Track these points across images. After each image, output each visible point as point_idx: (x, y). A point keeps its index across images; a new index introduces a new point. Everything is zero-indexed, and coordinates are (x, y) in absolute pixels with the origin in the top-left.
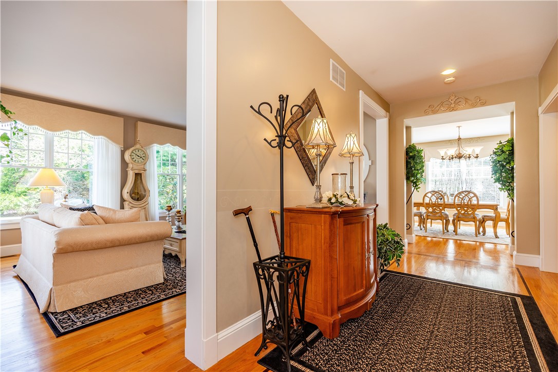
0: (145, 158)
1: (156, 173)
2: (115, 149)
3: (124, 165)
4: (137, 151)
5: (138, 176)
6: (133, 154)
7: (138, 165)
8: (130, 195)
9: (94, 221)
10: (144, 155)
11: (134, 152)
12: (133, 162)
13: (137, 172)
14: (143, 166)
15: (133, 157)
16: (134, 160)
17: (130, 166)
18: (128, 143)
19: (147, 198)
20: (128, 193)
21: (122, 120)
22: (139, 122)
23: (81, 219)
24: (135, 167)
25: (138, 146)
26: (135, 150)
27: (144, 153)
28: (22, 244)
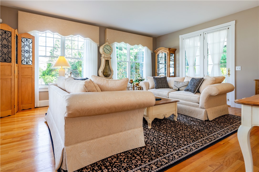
0: (111, 51)
1: (116, 60)
2: (95, 45)
3: (99, 55)
4: (106, 46)
5: (107, 62)
6: (104, 48)
7: (107, 55)
8: (103, 74)
9: (95, 89)
10: (110, 49)
11: (105, 47)
12: (104, 53)
13: (106, 59)
14: (109, 56)
15: (104, 50)
16: (105, 52)
17: (103, 55)
18: (102, 41)
19: (112, 76)
20: (102, 72)
21: (98, 28)
22: (107, 29)
23: (85, 86)
24: (106, 56)
25: (107, 43)
26: (105, 45)
27: (111, 48)
28: (49, 100)
